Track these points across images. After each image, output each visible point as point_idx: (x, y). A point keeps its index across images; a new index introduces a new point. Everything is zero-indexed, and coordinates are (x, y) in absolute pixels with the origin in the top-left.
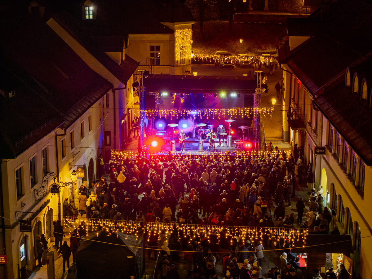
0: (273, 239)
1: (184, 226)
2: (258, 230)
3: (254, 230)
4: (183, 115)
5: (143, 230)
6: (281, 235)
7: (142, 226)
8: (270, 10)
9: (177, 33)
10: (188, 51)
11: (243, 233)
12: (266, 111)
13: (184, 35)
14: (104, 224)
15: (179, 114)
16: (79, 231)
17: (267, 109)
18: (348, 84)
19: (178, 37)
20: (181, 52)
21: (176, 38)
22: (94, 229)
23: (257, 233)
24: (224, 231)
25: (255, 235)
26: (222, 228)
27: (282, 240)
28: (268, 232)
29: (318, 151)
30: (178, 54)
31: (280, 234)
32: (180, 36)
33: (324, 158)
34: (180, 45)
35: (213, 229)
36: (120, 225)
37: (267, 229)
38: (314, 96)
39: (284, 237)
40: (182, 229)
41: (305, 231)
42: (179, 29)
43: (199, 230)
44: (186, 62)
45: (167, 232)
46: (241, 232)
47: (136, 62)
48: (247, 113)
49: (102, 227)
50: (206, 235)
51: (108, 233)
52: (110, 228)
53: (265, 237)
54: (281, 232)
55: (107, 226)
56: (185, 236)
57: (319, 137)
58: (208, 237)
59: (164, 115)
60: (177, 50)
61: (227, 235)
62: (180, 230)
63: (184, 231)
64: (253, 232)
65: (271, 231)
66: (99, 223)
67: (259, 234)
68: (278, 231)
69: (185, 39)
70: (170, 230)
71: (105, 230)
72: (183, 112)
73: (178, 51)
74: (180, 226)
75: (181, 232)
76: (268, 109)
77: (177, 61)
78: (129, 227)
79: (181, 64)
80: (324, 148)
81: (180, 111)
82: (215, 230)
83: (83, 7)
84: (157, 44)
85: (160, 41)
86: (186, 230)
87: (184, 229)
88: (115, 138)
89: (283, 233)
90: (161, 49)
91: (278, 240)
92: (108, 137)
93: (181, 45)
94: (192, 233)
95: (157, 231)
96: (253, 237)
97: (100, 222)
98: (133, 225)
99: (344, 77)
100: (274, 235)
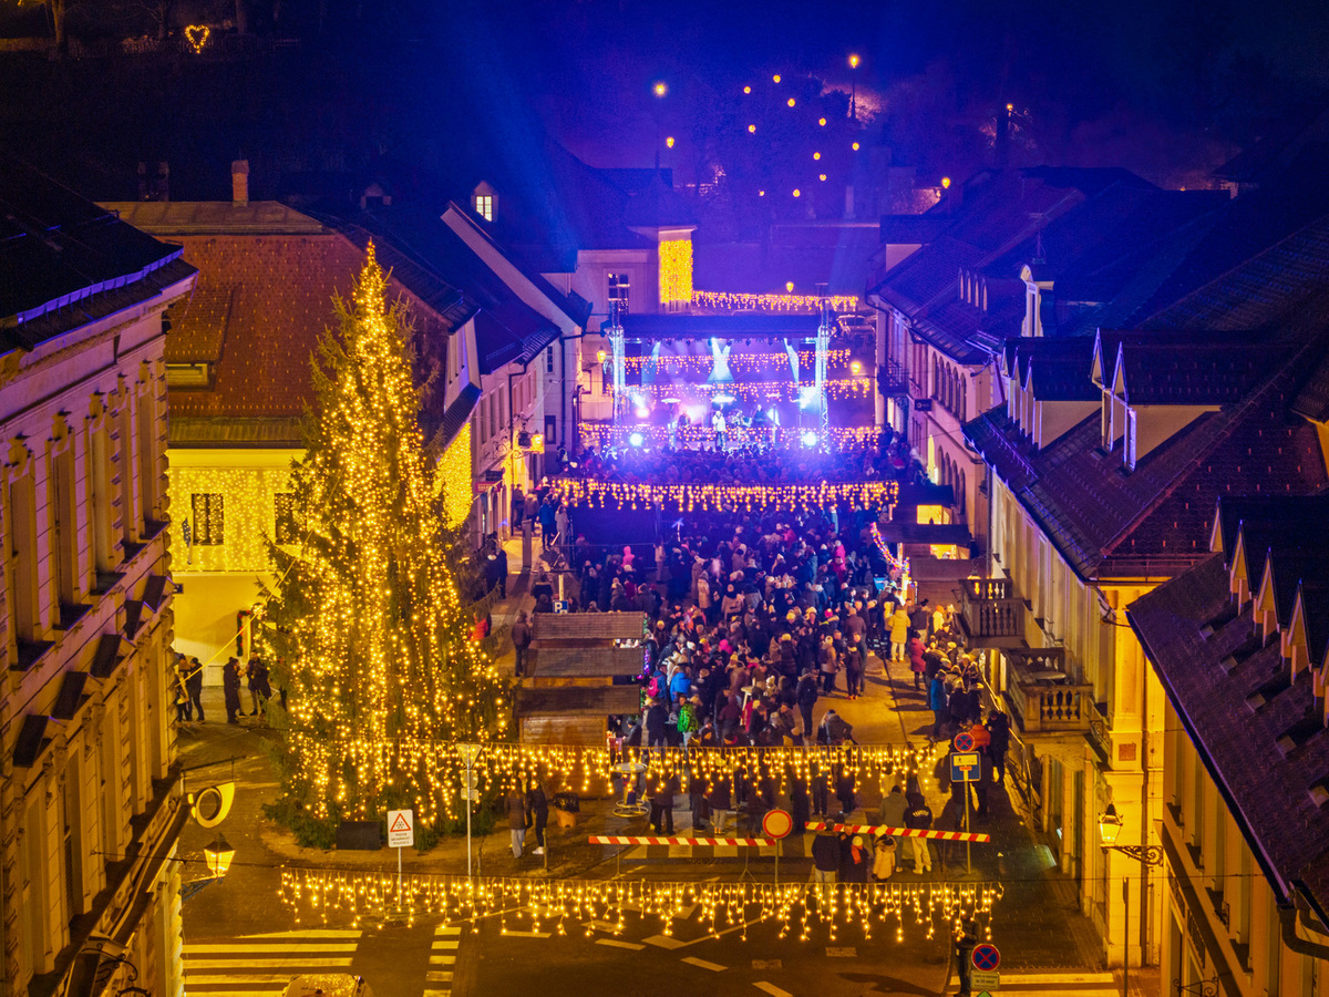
9: (663, 247)
10: (684, 285)
13: (677, 253)
18: (961, 296)
19: (665, 255)
20: (670, 287)
29: (920, 405)
30: (665, 292)
32: (669, 254)
33: (930, 417)
34: (669, 272)
38: (912, 321)
42: (667, 240)
44: (680, 306)
47: (586, 302)
69: (678, 260)
73: (665, 285)
77: (664, 305)
80: (929, 402)
83: (473, 197)
84: (624, 271)
85: (628, 265)
88: (563, 429)
90: (630, 280)
92: (550, 428)
93: (671, 273)
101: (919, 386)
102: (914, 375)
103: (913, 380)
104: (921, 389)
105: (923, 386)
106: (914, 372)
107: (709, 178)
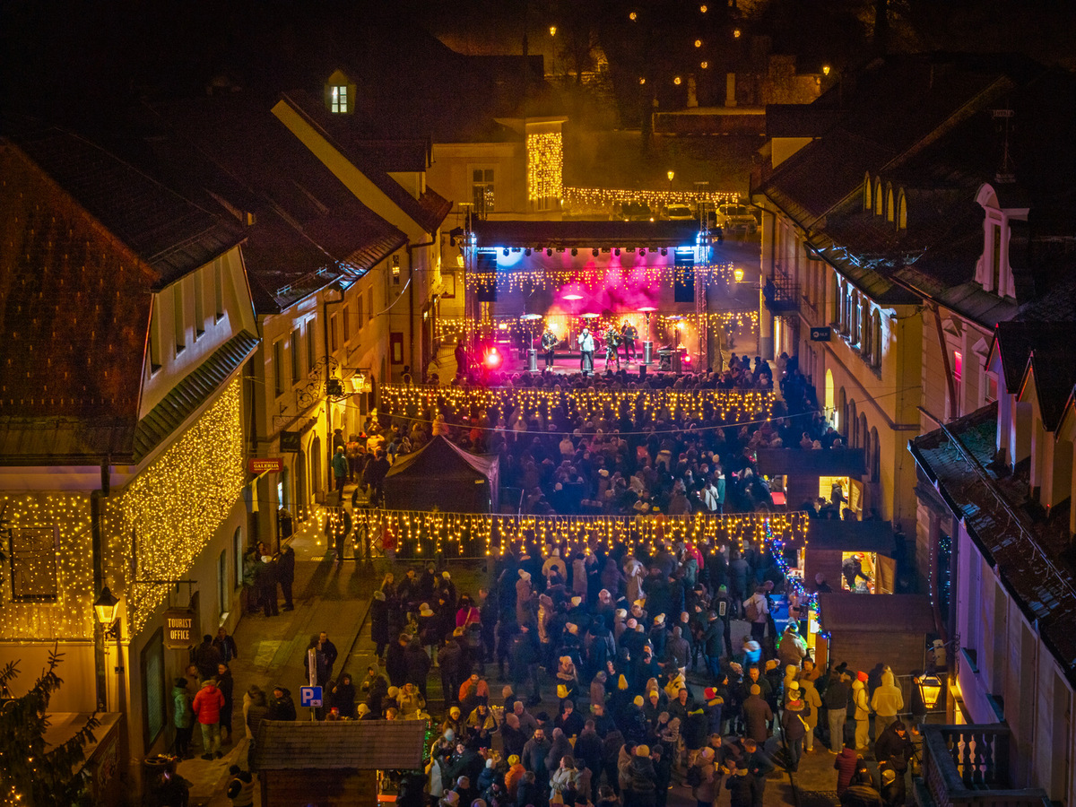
0: (719, 407)
1: (577, 392)
2: (695, 395)
3: (689, 395)
4: (555, 282)
5: (512, 402)
6: (732, 402)
7: (510, 396)
8: (740, 106)
9: (532, 140)
10: (554, 181)
11: (671, 400)
12: (718, 272)
13: (546, 146)
14: (448, 394)
15: (548, 280)
16: (407, 407)
17: (719, 268)
18: (869, 205)
19: (534, 149)
20: (539, 183)
21: (529, 152)
22: (431, 403)
23: (693, 400)
24: (641, 398)
25: (690, 403)
26: (638, 393)
27: (734, 409)
28: (711, 398)
29: (817, 334)
30: (533, 187)
31: (731, 400)
32: (537, 148)
33: (828, 348)
34: (537, 166)
35: (624, 394)
36: (475, 394)
37: (709, 392)
39: (736, 405)
40: (573, 397)
41: (770, 394)
42: (535, 133)
43: (601, 397)
45: (550, 403)
46: (669, 398)
47: (445, 201)
48: (680, 278)
49: (445, 398)
50: (612, 405)
51: (454, 409)
52: (457, 399)
53: (706, 405)
54: (732, 397)
55: (452, 398)
56: (579, 409)
57: (821, 313)
58: (616, 409)
59: (518, 283)
60: (532, 178)
61: (646, 403)
62: (571, 398)
63: (578, 400)
64: (688, 398)
65: (716, 396)
66: (440, 393)
67: (697, 401)
68: (728, 395)
69: (548, 155)
70: (554, 401)
71: (449, 403)
72: (555, 276)
73: (533, 181)
74: (571, 392)
75: (573, 402)
76: (722, 268)
77: (532, 202)
78: (488, 398)
79: (539, 208)
80: (828, 330)
81: (550, 275)
82: (626, 397)
83: (325, 87)
84: (489, 166)
85: (495, 160)
86: (581, 399)
87: (576, 396)
88: (412, 348)
89: (736, 398)
90: (496, 176)
91: (728, 410)
92: (397, 346)
93: (540, 168)
94: (589, 402)
95: (535, 402)
96: (687, 405)
97: (442, 391)
98: (495, 394)
99: (862, 196)
100: (720, 402)
101: (814, 307)
102: (808, 291)
103: (806, 298)
104: (817, 311)
105: (820, 308)
106: (808, 286)
107: (591, 64)
